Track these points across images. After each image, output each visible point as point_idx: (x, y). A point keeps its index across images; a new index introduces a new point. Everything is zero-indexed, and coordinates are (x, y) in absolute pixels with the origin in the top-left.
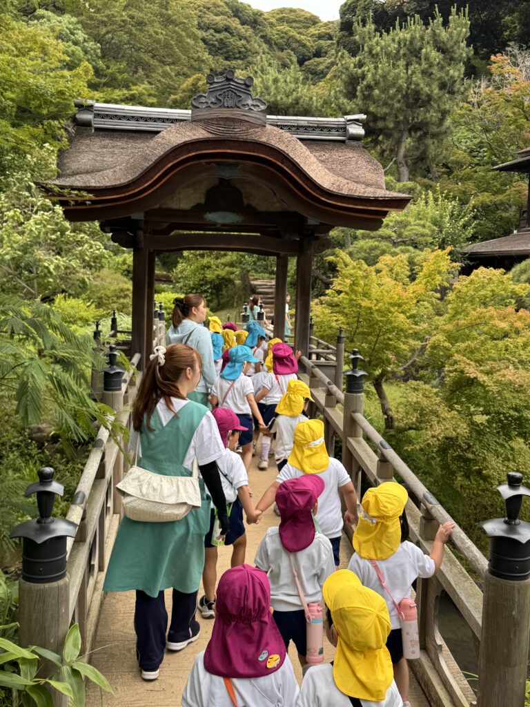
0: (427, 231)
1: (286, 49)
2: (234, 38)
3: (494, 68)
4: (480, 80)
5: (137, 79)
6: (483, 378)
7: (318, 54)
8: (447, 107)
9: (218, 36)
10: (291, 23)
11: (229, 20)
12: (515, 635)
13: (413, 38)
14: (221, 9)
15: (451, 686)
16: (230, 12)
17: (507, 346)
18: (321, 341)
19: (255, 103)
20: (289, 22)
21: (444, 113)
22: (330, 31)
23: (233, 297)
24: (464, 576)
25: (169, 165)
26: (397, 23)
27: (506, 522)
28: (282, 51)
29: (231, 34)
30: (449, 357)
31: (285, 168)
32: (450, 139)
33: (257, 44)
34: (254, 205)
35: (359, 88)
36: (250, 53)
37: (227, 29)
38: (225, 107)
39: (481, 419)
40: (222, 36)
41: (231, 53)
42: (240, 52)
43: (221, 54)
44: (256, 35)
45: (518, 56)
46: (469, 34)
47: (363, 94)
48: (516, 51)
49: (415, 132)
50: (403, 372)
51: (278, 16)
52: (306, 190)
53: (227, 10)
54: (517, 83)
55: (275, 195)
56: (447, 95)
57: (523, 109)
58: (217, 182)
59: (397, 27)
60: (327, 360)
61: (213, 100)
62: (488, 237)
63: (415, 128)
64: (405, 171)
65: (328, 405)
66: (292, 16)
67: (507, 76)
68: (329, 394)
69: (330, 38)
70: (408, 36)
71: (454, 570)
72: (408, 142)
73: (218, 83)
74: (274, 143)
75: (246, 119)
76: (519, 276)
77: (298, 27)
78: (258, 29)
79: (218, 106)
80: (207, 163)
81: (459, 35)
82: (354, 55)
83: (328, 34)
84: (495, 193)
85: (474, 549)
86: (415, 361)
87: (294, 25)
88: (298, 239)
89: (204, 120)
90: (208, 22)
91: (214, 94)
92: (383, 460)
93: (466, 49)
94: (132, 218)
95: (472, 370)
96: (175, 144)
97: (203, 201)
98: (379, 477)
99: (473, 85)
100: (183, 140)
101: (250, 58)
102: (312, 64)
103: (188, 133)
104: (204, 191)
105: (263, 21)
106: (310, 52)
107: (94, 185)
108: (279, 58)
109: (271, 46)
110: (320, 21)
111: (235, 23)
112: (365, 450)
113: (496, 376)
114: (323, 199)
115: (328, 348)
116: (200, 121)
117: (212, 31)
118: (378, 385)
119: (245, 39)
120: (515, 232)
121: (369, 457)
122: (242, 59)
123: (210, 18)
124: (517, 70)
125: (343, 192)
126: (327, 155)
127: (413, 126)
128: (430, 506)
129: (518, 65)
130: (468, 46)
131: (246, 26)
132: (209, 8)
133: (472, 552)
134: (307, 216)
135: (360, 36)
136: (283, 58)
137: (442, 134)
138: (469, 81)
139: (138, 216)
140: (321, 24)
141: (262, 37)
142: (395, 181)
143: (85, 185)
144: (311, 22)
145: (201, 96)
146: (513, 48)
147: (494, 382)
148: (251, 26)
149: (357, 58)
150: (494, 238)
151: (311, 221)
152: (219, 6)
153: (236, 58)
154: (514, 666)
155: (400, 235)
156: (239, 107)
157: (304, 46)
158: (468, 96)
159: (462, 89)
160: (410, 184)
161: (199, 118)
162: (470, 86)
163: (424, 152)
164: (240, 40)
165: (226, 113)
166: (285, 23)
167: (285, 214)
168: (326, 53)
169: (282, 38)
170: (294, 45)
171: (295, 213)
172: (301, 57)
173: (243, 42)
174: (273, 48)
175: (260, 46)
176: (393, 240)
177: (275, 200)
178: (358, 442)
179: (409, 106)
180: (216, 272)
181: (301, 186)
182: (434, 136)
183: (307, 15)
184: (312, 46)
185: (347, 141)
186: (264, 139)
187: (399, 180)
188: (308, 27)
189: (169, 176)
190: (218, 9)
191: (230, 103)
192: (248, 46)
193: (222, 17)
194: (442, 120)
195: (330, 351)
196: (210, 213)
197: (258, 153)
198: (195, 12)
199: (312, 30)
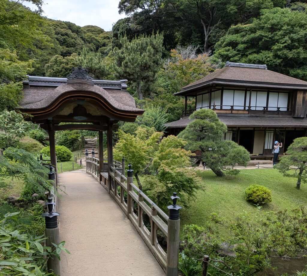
0: (150, 119)
1: (91, 43)
2: (70, 38)
3: (172, 55)
4: (167, 59)
5: (31, 56)
6: (170, 171)
7: (104, 45)
8: (156, 70)
9: (63, 37)
10: (92, 32)
11: (67, 30)
12: (176, 233)
13: (142, 44)
14: (63, 26)
15: (161, 252)
16: (67, 27)
17: (178, 161)
18: (116, 161)
19: (89, 77)
20: (92, 31)
21: (155, 72)
22: (109, 35)
23: (79, 146)
24: (163, 223)
25: (61, 100)
26: (136, 36)
27: (173, 206)
28: (90, 44)
29: (68, 36)
30: (160, 165)
31: (102, 101)
32: (157, 82)
33: (79, 41)
34: (91, 113)
35: (122, 63)
36: (76, 45)
37: (66, 34)
38: (79, 79)
39: (170, 185)
40: (65, 37)
41: (69, 45)
42: (72, 44)
43: (65, 45)
44: (79, 37)
45: (181, 50)
46: (163, 42)
47: (124, 66)
48: (180, 48)
49: (144, 80)
50: (144, 171)
51: (87, 29)
52: (109, 108)
53: (66, 26)
54: (181, 61)
55: (98, 109)
56: (156, 65)
57: (183, 71)
58: (77, 105)
59: (136, 38)
60: (118, 167)
61: (75, 76)
62: (172, 121)
63: (144, 78)
64: (141, 95)
65: (122, 182)
66: (93, 29)
67: (177, 58)
68: (122, 178)
69: (109, 38)
70: (140, 42)
71: (161, 222)
72: (142, 83)
73: (76, 70)
74: (97, 92)
75: (87, 83)
76: (182, 136)
77: (95, 34)
78: (79, 34)
79: (76, 79)
80: (74, 99)
81: (159, 42)
82: (120, 49)
83: (108, 37)
84: (174, 103)
85: (166, 215)
86: (148, 167)
87: (94, 33)
88: (107, 125)
89: (72, 83)
90: (58, 31)
91: (75, 74)
92: (140, 196)
93: (162, 47)
94: (48, 119)
95: (167, 169)
96: (62, 93)
97: (72, 112)
98: (139, 201)
99: (165, 61)
100: (65, 91)
101: (77, 47)
102: (102, 49)
103: (66, 88)
104: (73, 109)
105: (81, 31)
106: (101, 44)
107: (34, 108)
108: (88, 47)
109: (85, 42)
110: (104, 31)
111: (69, 32)
112: (134, 194)
113: (174, 170)
114: (115, 111)
115: (119, 163)
116: (70, 84)
117: (60, 35)
118: (136, 176)
119: (74, 38)
120: (181, 119)
121: (136, 196)
122: (74, 47)
123: (59, 29)
124: (180, 56)
125: (122, 109)
126: (115, 95)
127: (143, 77)
128: (154, 206)
129: (181, 54)
130: (163, 46)
131: (74, 33)
132: (58, 25)
133: (165, 216)
134: (109, 117)
135: (122, 41)
136: (90, 47)
137: (154, 81)
138: (163, 60)
139: (50, 118)
140: (105, 32)
141: (81, 38)
142: (138, 99)
143: (31, 108)
144: (100, 32)
145: (70, 75)
146: (179, 47)
147: (174, 172)
148: (76, 33)
149: (121, 50)
150: (174, 121)
151: (112, 119)
152: (62, 25)
153: (71, 47)
154: (176, 241)
155: (141, 121)
156: (84, 79)
157: (98, 42)
158: (163, 66)
159: (161, 63)
160: (143, 101)
161: (70, 83)
162: (163, 62)
163: (148, 88)
164: (72, 39)
165: (79, 81)
166: (90, 32)
167: (102, 116)
168: (107, 45)
169: (89, 38)
170: (94, 41)
171: (105, 116)
172: (97, 46)
173: (73, 40)
174: (86, 43)
175: (80, 42)
176: (138, 123)
177: (98, 112)
178: (132, 192)
179: (141, 70)
180: (71, 136)
181: (108, 107)
182: (152, 81)
183: (98, 29)
184: (102, 42)
185: (121, 89)
186: (93, 91)
187: (139, 99)
188: (99, 34)
189: (61, 104)
190: (62, 26)
191: (80, 77)
192: (75, 41)
193: (64, 29)
194: (154, 75)
195: (120, 164)
196: (75, 116)
197: (92, 95)
198: (53, 27)
199: (101, 35)
